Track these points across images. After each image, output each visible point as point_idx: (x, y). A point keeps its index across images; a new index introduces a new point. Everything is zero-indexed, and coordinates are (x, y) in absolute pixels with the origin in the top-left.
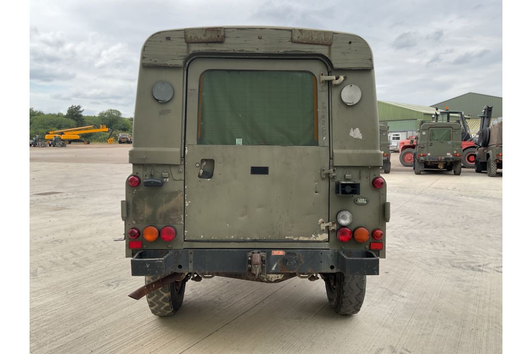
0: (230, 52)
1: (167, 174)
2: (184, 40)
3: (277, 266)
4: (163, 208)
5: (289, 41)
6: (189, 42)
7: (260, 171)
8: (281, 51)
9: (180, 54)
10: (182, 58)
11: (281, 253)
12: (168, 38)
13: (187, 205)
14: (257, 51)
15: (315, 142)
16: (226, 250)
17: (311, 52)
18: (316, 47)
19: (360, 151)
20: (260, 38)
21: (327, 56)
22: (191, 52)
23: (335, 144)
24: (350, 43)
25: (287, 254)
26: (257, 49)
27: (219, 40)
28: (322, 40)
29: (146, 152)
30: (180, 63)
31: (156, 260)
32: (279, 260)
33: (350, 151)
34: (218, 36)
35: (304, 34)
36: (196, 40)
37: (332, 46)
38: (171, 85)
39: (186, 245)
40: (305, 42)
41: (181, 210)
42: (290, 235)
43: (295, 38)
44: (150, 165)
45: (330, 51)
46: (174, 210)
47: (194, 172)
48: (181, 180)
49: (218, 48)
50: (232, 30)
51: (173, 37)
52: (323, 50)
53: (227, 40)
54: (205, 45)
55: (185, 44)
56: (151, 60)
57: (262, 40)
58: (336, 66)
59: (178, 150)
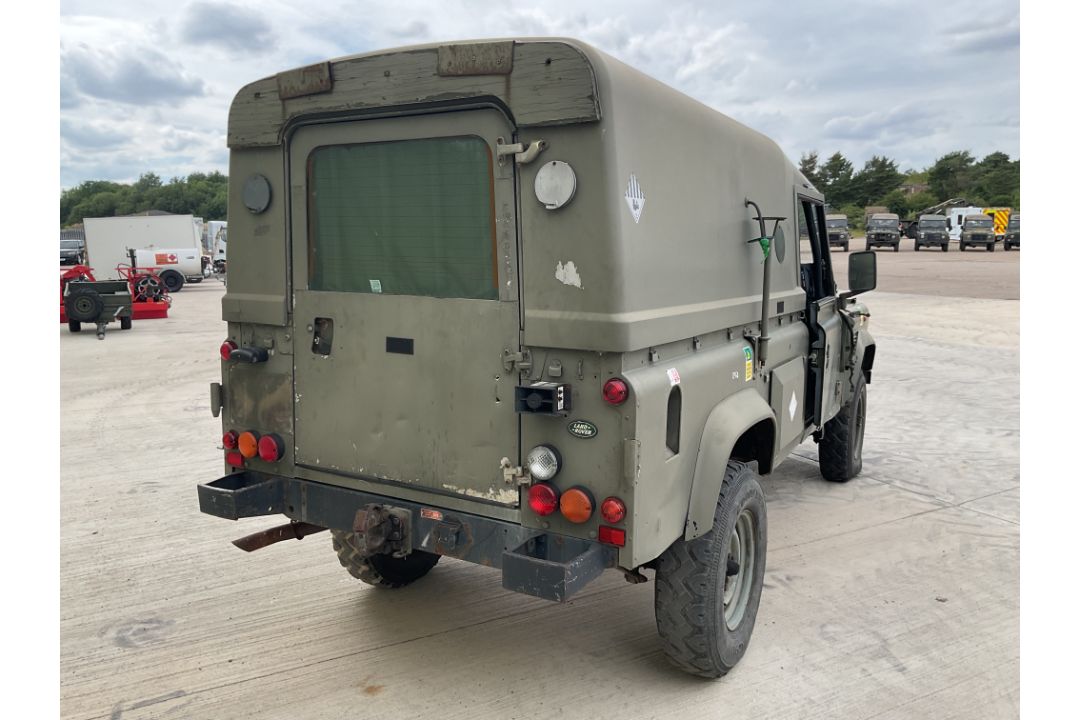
0: (343, 109)
1: (270, 341)
2: (277, 95)
3: (429, 540)
4: (267, 402)
5: (435, 75)
6: (284, 99)
7: (400, 346)
8: (422, 97)
9: (273, 122)
10: (275, 129)
11: (436, 515)
12: (257, 95)
13: (297, 400)
14: (383, 103)
15: (492, 292)
17: (474, 93)
18: (481, 80)
19: (575, 315)
20: (387, 75)
21: (502, 98)
22: (288, 118)
23: (529, 298)
24: (549, 62)
25: (446, 519)
26: (384, 99)
27: (324, 89)
28: (491, 64)
29: (240, 302)
30: (273, 138)
32: (433, 529)
33: (555, 315)
35: (458, 54)
36: (293, 92)
37: (514, 74)
38: (266, 179)
39: (297, 473)
40: (460, 72)
41: (290, 408)
42: (449, 483)
43: (444, 66)
44: (249, 325)
45: (508, 88)
46: (279, 407)
47: (305, 339)
48: (288, 354)
49: (325, 103)
50: (343, 64)
51: (264, 91)
52: (492, 87)
53: (337, 87)
54: (306, 100)
55: (280, 102)
57: (391, 80)
58: (520, 120)
59: (281, 299)
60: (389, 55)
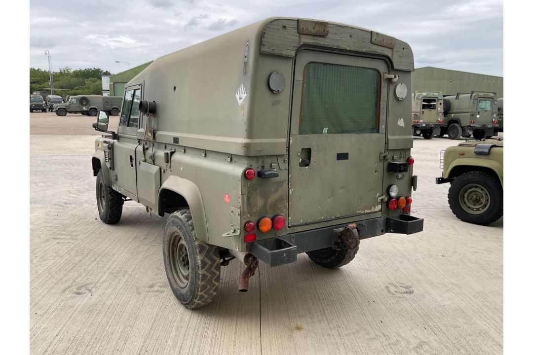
0: (330, 46)
1: (276, 165)
2: (297, 31)
4: (273, 198)
5: (369, 42)
6: (300, 33)
7: (342, 156)
8: (364, 50)
9: (293, 45)
10: (294, 49)
11: (355, 225)
12: (284, 27)
13: (290, 193)
14: (348, 49)
15: (377, 130)
16: (318, 230)
17: (382, 53)
18: (385, 49)
19: (402, 137)
20: (351, 36)
21: (391, 58)
22: (301, 44)
23: (389, 132)
24: (403, 49)
25: (358, 225)
26: (349, 46)
27: (324, 35)
28: (389, 44)
29: (261, 144)
30: (293, 53)
31: (291, 249)
33: (397, 137)
34: (324, 31)
35: (379, 37)
36: (307, 31)
37: (395, 49)
38: (283, 76)
39: (290, 231)
40: (379, 44)
41: (286, 198)
42: (359, 210)
43: (373, 40)
44: (262, 157)
45: (392, 54)
46: (281, 199)
47: (297, 159)
48: (286, 169)
49: (322, 42)
50: (332, 26)
51: (289, 26)
52: (387, 52)
53: (329, 36)
54: (312, 37)
55: (298, 34)
56: (269, 48)
57: (352, 39)
58: (396, 67)
59: (285, 140)
60: (352, 28)
